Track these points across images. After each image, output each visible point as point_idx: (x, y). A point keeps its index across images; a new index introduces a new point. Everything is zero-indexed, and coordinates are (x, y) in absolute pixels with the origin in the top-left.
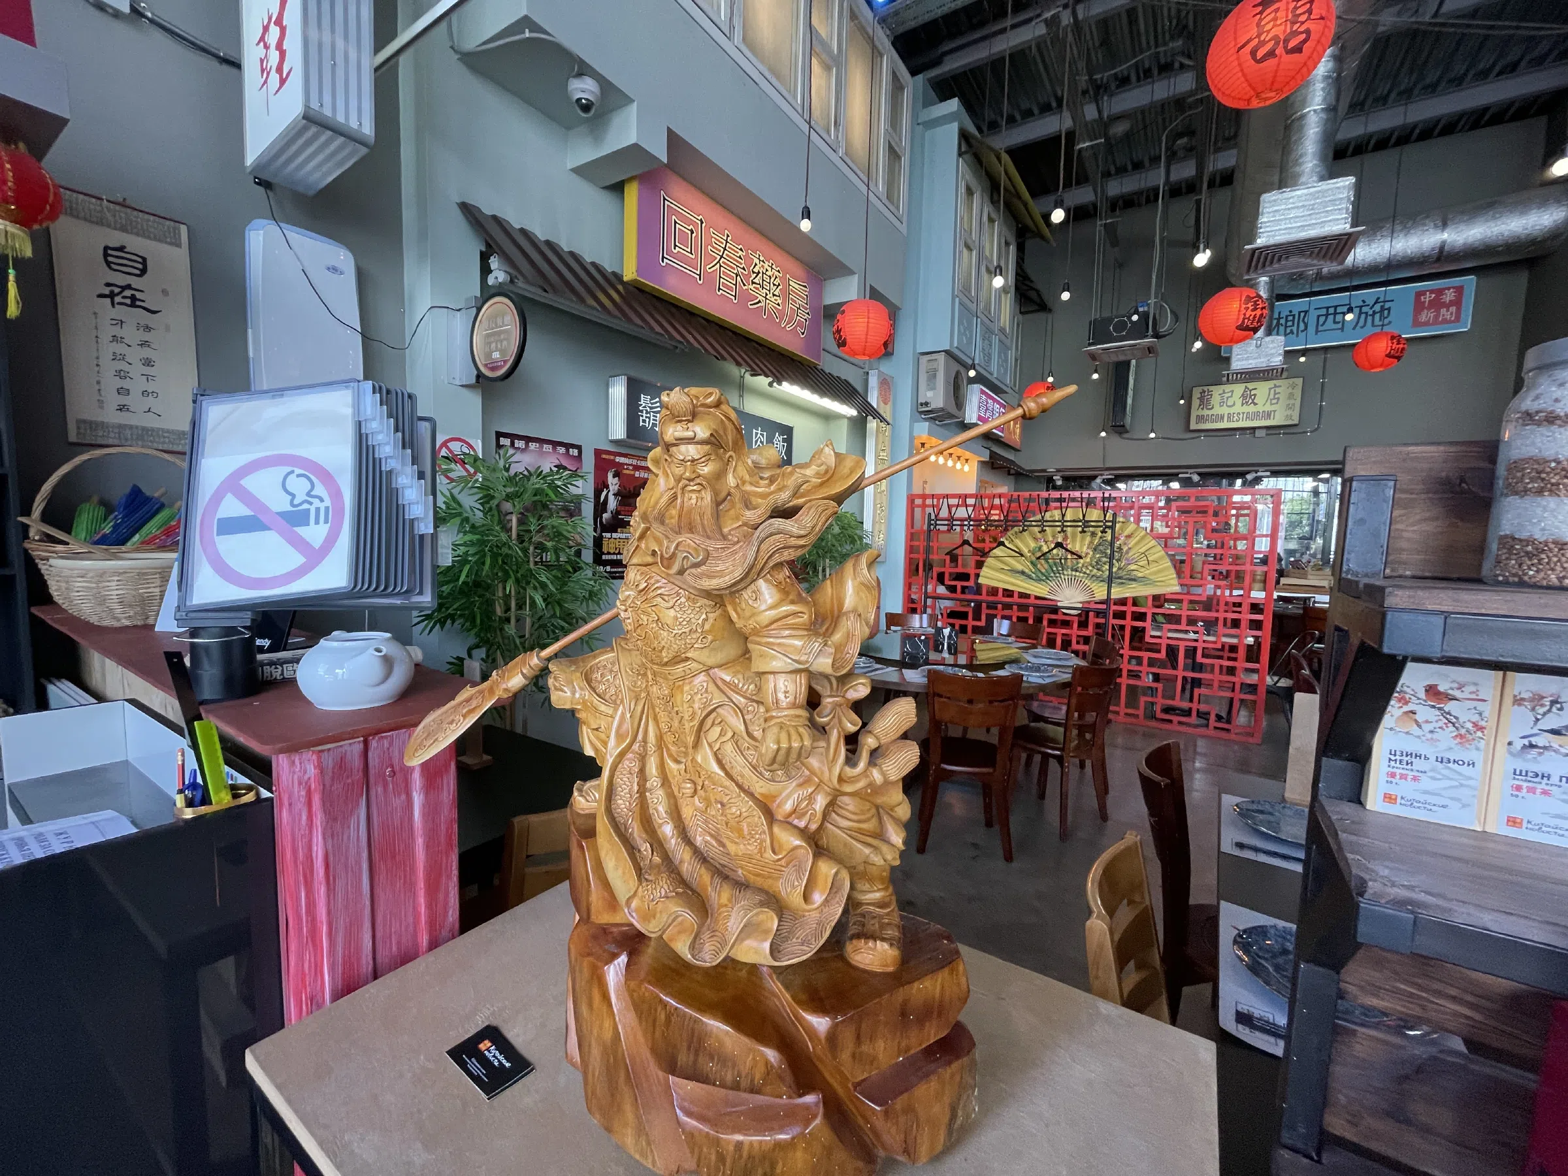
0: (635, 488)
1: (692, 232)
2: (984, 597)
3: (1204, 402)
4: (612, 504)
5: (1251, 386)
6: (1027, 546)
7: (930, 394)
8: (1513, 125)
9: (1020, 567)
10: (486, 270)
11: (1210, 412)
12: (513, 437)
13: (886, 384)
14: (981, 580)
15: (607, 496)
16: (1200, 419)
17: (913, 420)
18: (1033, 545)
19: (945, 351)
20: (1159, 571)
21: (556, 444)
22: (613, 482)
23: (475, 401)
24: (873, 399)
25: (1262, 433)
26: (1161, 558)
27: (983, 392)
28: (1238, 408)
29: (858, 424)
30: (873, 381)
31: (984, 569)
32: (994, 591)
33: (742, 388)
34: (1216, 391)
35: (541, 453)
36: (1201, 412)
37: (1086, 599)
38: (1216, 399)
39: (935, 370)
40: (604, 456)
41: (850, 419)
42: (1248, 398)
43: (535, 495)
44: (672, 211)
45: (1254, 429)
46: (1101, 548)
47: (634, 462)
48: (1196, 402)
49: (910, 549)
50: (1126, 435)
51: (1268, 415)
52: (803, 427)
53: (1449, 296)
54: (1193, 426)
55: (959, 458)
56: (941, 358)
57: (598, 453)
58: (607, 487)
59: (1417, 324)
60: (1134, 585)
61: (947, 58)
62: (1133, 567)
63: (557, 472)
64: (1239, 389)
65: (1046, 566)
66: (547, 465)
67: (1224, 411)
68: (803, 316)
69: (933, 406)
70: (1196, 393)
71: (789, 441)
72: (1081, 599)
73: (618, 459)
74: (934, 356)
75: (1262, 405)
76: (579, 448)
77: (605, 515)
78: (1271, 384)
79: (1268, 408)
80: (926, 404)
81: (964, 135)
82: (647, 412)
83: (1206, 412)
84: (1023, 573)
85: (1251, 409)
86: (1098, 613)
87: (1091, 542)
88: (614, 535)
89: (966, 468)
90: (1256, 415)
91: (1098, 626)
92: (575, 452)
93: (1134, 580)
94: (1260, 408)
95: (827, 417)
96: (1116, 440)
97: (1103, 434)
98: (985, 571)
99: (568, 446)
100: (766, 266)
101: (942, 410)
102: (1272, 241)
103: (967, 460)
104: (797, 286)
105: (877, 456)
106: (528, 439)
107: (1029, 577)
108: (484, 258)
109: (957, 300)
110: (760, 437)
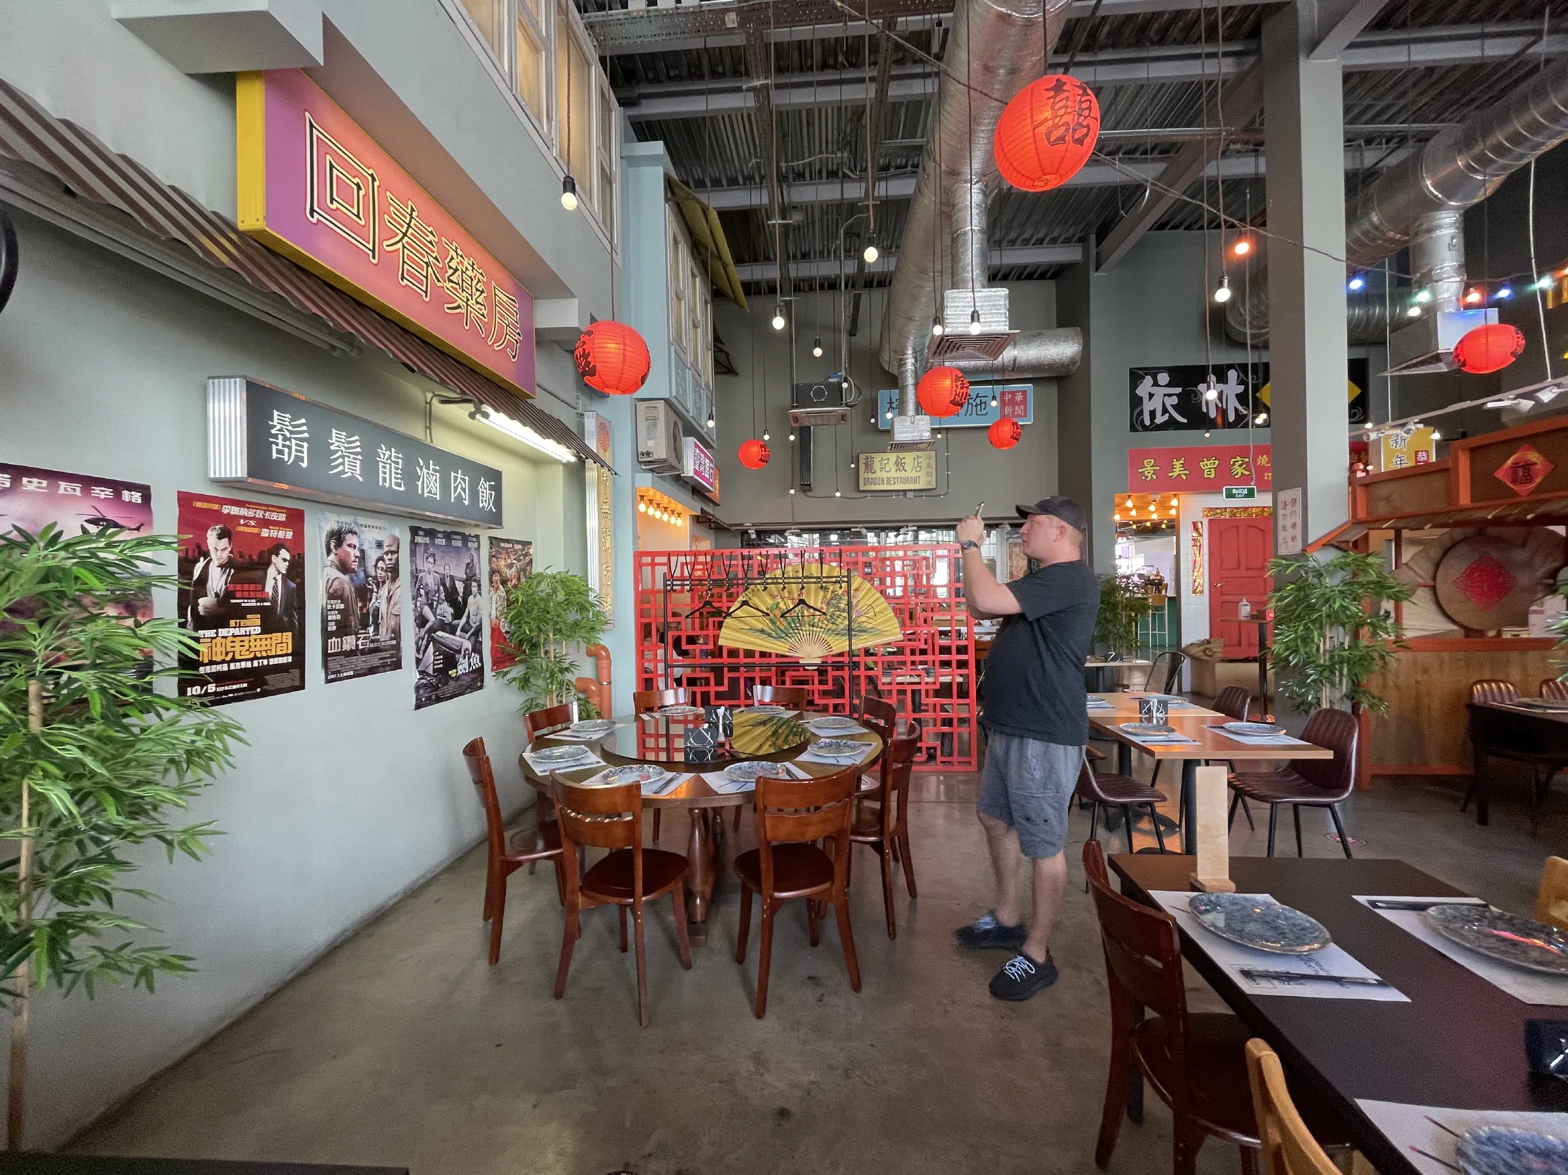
0: (261, 553)
1: (359, 188)
2: (725, 659)
3: (869, 467)
4: (217, 581)
5: (901, 455)
6: (764, 603)
7: (651, 443)
8: (1038, 282)
9: (760, 626)
11: (873, 476)
13: (604, 428)
14: (721, 642)
15: (206, 568)
16: (867, 481)
17: (634, 471)
18: (770, 602)
19: (666, 400)
20: (884, 622)
21: (89, 482)
22: (218, 548)
24: (592, 443)
25: (910, 495)
26: (885, 608)
27: (696, 446)
28: (893, 474)
29: (576, 473)
30: (590, 424)
31: (723, 629)
32: (733, 653)
33: (429, 417)
34: (877, 457)
35: (52, 497)
36: (866, 475)
37: (825, 653)
38: (877, 465)
39: (655, 419)
40: (199, 504)
41: (567, 465)
42: (900, 464)
43: (45, 580)
44: (326, 150)
45: (905, 491)
46: (834, 602)
47: (260, 514)
48: (862, 467)
49: (640, 613)
50: (810, 494)
51: (915, 480)
52: (512, 473)
53: (1019, 397)
54: (862, 487)
55: (673, 512)
56: (661, 405)
57: (185, 500)
58: (206, 554)
59: (1003, 415)
60: (865, 636)
61: (644, 102)
62: (863, 619)
63: (101, 534)
64: (893, 457)
65: (785, 623)
66: (71, 524)
67: (884, 475)
68: (513, 336)
69: (655, 457)
70: (862, 457)
71: (497, 489)
72: (821, 654)
73: (226, 509)
74: (653, 403)
75: (910, 473)
76: (145, 491)
77: (202, 601)
78: (914, 454)
79: (914, 474)
80: (648, 454)
81: (669, 184)
82: (285, 439)
83: (871, 476)
84: (762, 631)
85: (903, 474)
86: (838, 667)
87: (825, 597)
88: (223, 632)
89: (679, 522)
90: (906, 480)
91: (835, 679)
92: (136, 497)
93: (865, 631)
94: (908, 474)
95: (537, 461)
96: (801, 496)
97: (792, 492)
98: (724, 632)
99: (117, 486)
100: (466, 263)
101: (665, 461)
102: (955, 332)
103: (679, 514)
104: (505, 299)
105: (600, 509)
106: (18, 472)
107: (769, 635)
109: (673, 348)
110: (460, 482)
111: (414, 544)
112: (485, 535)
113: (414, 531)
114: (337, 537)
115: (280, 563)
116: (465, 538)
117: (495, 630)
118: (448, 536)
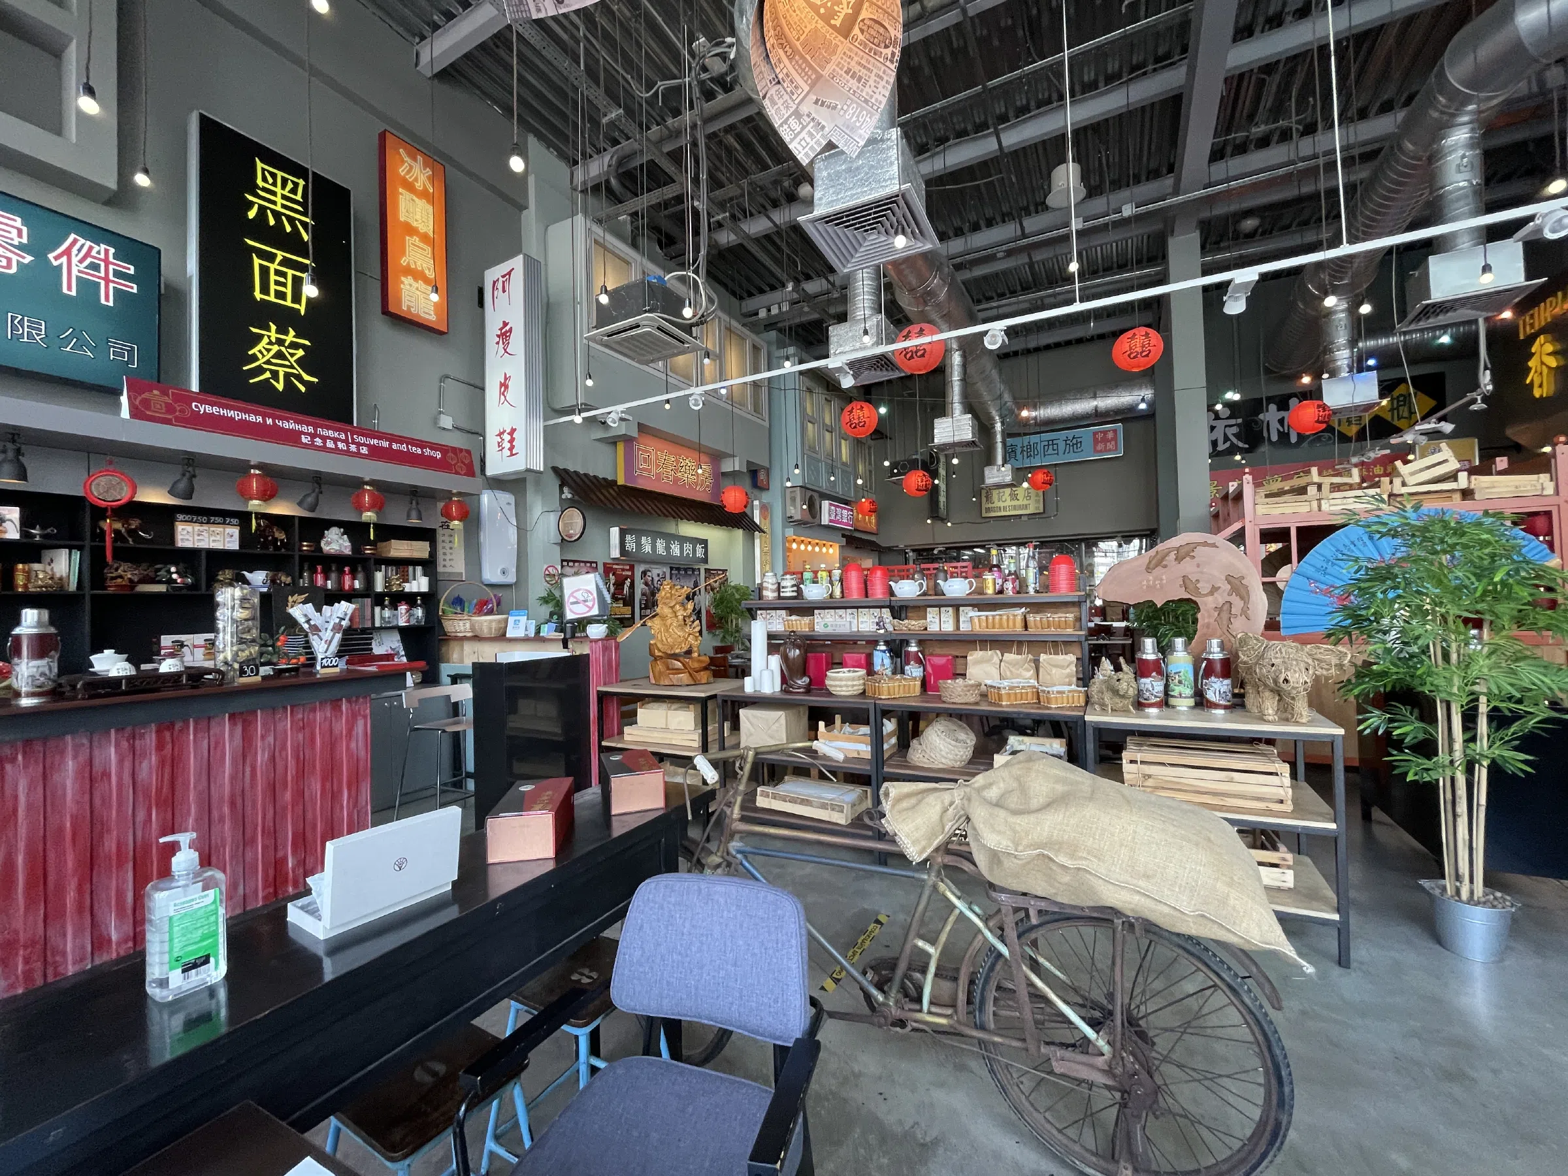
0: (623, 580)
1: (649, 456)
3: (989, 498)
7: (793, 511)
10: (562, 492)
11: (993, 505)
12: (568, 561)
13: (764, 508)
16: (988, 510)
17: (784, 527)
19: (800, 486)
23: (558, 548)
24: (757, 521)
25: (1024, 519)
27: (832, 504)
28: (1009, 503)
29: (749, 533)
30: (756, 508)
34: (995, 491)
36: (987, 505)
38: (995, 496)
39: (796, 497)
40: (608, 566)
42: (1013, 496)
44: (638, 451)
45: (1018, 516)
47: (623, 568)
48: (984, 499)
51: (1026, 507)
53: (1110, 435)
54: (985, 515)
55: (823, 545)
56: (799, 489)
59: (1096, 451)
64: (1008, 491)
67: (1001, 504)
68: (709, 481)
69: (796, 518)
70: (984, 492)
71: (706, 548)
73: (614, 566)
74: (794, 489)
76: (597, 563)
79: (1026, 502)
80: (792, 517)
82: (630, 543)
83: (990, 505)
85: (1015, 503)
90: (1018, 507)
92: (595, 565)
94: (1020, 502)
97: (929, 522)
99: (591, 563)
100: (688, 462)
101: (804, 519)
103: (829, 546)
104: (705, 467)
105: (762, 550)
106: (574, 561)
108: (561, 487)
109: (805, 456)
110: (688, 547)
111: (671, 575)
112: (703, 567)
113: (671, 569)
114: (644, 573)
115: (628, 582)
116: (693, 570)
117: (708, 612)
118: (686, 570)
